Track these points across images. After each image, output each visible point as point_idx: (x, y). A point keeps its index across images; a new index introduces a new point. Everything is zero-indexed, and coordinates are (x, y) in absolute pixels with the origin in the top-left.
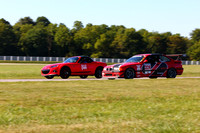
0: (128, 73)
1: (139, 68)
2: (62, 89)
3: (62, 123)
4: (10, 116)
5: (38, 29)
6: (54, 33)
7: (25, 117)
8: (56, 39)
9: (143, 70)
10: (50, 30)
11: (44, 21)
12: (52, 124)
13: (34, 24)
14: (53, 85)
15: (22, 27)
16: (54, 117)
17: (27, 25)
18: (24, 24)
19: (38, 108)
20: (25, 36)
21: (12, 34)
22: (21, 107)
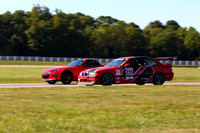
0: (106, 78)
1: (118, 73)
2: (194, 93)
3: (194, 127)
4: (142, 120)
5: (167, 33)
6: (184, 36)
7: (157, 121)
8: (186, 42)
9: (124, 75)
10: (179, 33)
11: (173, 24)
12: (184, 128)
13: (164, 27)
14: (184, 89)
15: (152, 30)
16: (185, 121)
17: (156, 29)
18: (153, 27)
19: (169, 112)
20: (155, 40)
21: (142, 38)
22: (152, 111)
